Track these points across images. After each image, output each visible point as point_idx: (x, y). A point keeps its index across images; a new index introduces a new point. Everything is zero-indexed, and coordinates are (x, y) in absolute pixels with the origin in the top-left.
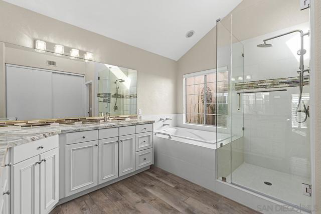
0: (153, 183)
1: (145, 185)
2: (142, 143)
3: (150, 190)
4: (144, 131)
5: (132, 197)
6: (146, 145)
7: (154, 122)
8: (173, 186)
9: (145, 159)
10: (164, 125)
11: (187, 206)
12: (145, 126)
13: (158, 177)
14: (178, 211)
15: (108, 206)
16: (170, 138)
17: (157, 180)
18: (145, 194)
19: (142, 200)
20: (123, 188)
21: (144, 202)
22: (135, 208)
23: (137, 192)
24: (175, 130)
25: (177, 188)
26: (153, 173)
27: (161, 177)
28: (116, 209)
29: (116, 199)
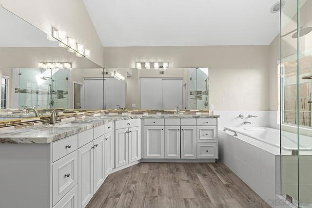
0: (208, 173)
1: (199, 172)
2: (204, 135)
3: (200, 177)
4: (206, 124)
5: (183, 175)
6: (208, 138)
7: (219, 117)
8: (225, 183)
9: (207, 151)
10: (245, 123)
11: (223, 202)
12: (207, 120)
13: (217, 171)
14: (210, 201)
15: (163, 174)
16: (236, 135)
17: (214, 173)
18: (194, 178)
19: (188, 180)
20: (181, 167)
21: (188, 181)
22: (179, 182)
23: (188, 174)
24: (264, 130)
25: (227, 186)
26: (216, 167)
27: (220, 173)
28: (167, 177)
29: (172, 172)
